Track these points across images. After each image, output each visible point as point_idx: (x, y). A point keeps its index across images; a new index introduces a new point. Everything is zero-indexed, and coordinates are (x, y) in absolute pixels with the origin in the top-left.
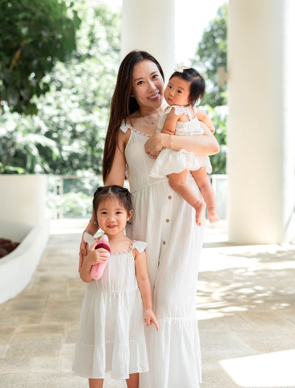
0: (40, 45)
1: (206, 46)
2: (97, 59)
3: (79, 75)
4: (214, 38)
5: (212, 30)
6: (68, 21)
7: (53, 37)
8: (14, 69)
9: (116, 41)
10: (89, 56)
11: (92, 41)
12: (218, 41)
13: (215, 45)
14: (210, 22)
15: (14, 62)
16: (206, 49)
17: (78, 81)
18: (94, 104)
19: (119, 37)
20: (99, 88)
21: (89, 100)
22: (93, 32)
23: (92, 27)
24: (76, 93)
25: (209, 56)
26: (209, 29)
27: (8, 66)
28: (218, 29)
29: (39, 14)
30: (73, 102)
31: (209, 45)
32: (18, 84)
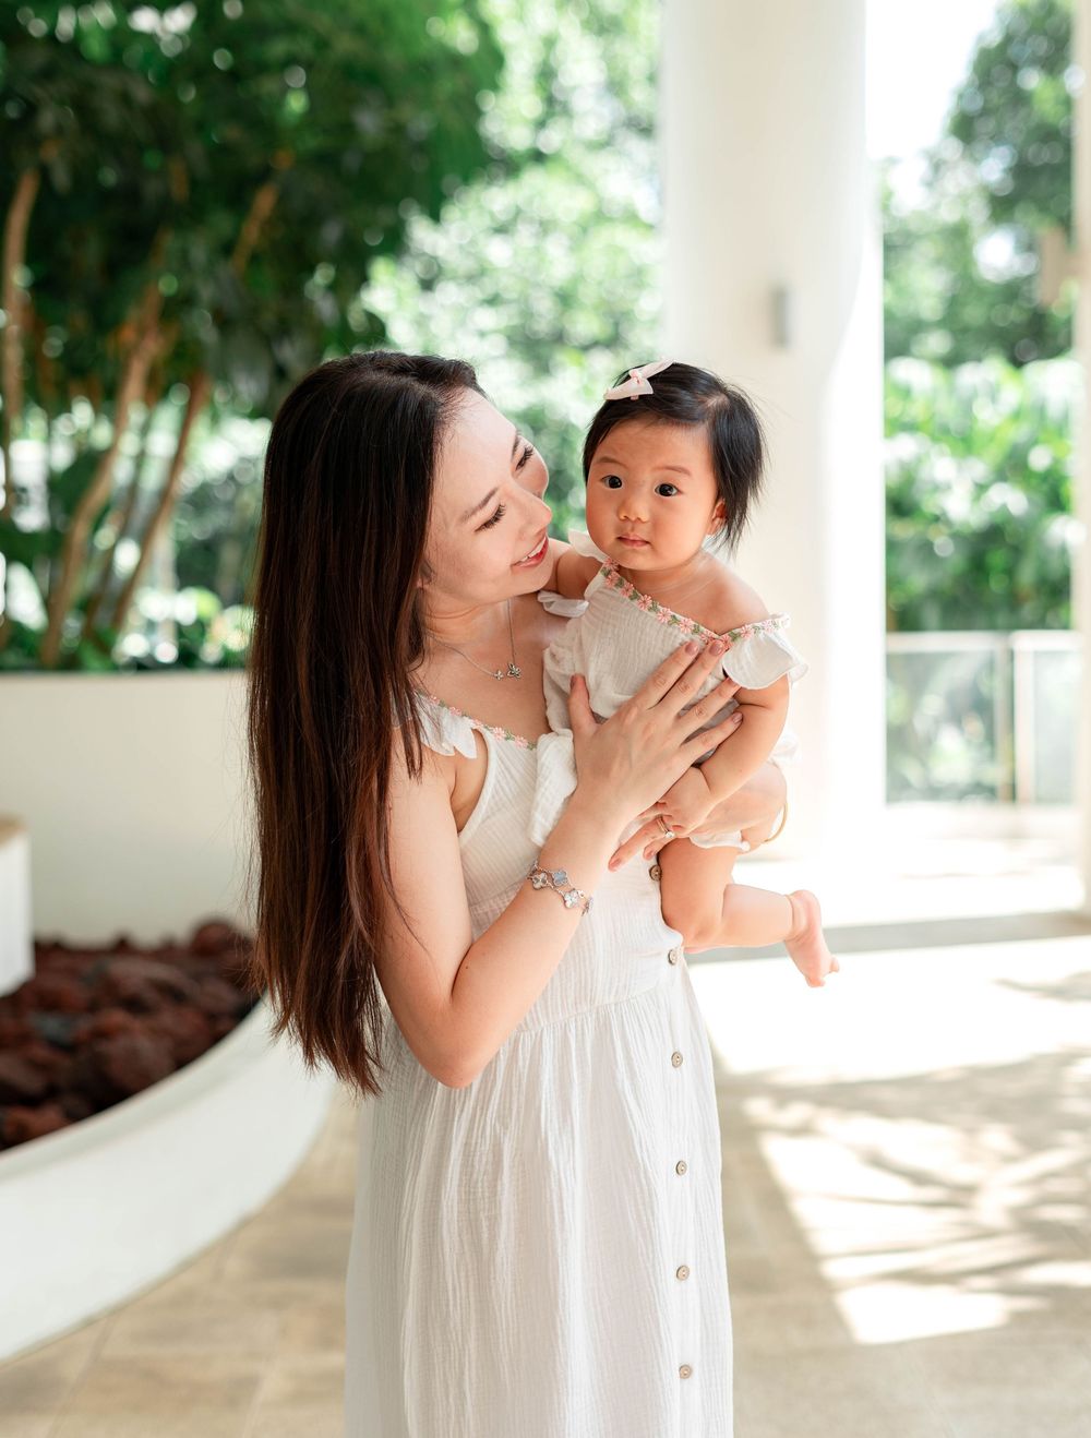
0: (351, 161)
1: (986, 101)
2: (568, 168)
3: (502, 229)
4: (1014, 68)
5: (1008, 39)
6: (456, 61)
7: (398, 129)
8: (255, 259)
9: (639, 96)
10: (538, 157)
11: (550, 101)
12: (1032, 80)
13: (1020, 99)
14: (999, 12)
15: (252, 234)
16: (985, 112)
17: (498, 252)
18: (559, 338)
19: (652, 79)
20: (578, 278)
21: (542, 326)
22: (553, 63)
23: (550, 43)
24: (493, 301)
25: (997, 138)
26: (995, 38)
27: (227, 249)
28: (1032, 31)
29: (345, 45)
30: (482, 334)
31: (996, 98)
32: (268, 318)
